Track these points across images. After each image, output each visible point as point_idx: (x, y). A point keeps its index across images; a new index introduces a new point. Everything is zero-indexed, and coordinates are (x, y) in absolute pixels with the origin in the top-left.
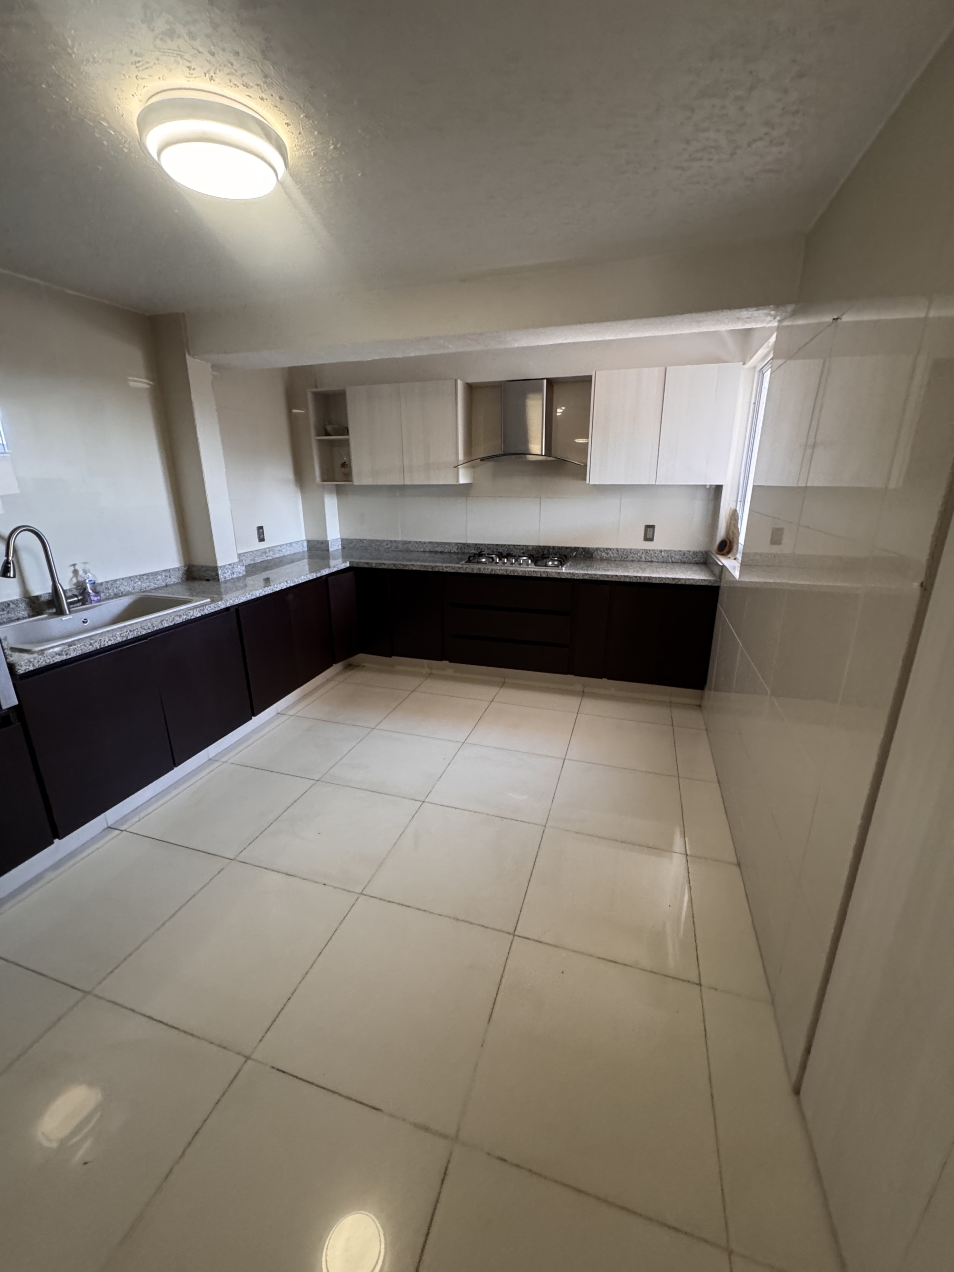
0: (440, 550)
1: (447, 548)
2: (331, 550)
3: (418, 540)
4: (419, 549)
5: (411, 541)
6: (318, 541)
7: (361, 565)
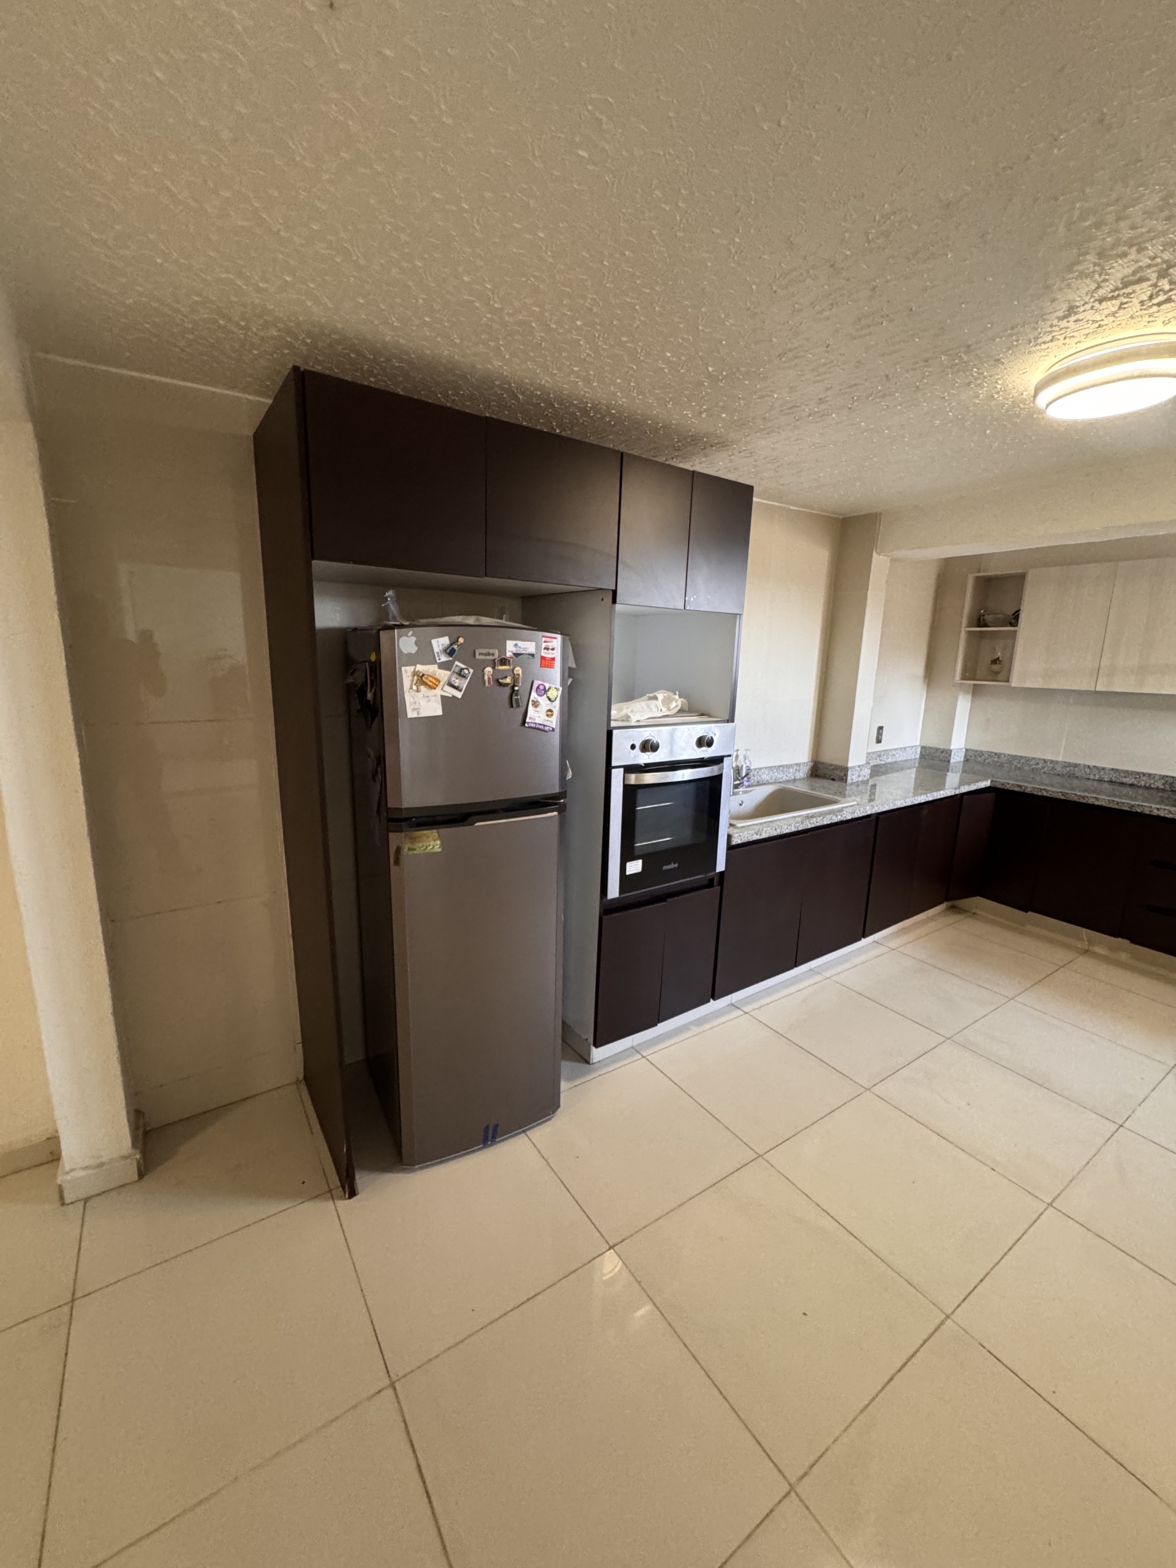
0: (1130, 782)
1: (1143, 780)
2: (952, 761)
3: (1092, 764)
4: (1092, 777)
5: (1079, 764)
6: (937, 749)
7: (1008, 787)
